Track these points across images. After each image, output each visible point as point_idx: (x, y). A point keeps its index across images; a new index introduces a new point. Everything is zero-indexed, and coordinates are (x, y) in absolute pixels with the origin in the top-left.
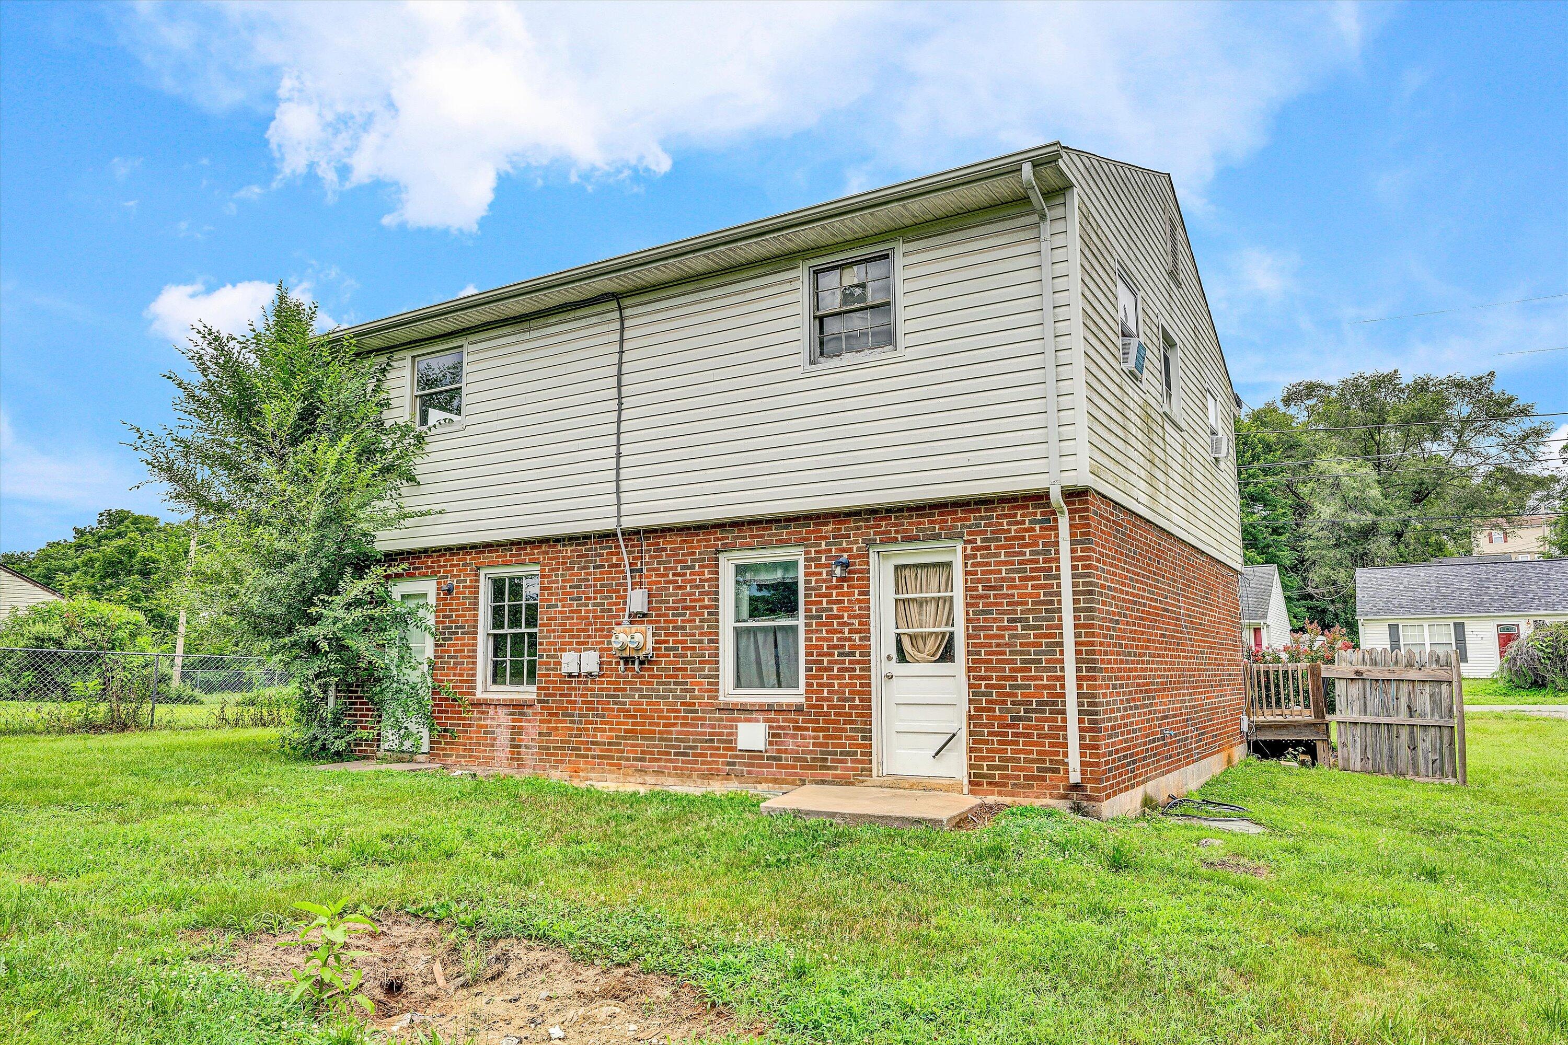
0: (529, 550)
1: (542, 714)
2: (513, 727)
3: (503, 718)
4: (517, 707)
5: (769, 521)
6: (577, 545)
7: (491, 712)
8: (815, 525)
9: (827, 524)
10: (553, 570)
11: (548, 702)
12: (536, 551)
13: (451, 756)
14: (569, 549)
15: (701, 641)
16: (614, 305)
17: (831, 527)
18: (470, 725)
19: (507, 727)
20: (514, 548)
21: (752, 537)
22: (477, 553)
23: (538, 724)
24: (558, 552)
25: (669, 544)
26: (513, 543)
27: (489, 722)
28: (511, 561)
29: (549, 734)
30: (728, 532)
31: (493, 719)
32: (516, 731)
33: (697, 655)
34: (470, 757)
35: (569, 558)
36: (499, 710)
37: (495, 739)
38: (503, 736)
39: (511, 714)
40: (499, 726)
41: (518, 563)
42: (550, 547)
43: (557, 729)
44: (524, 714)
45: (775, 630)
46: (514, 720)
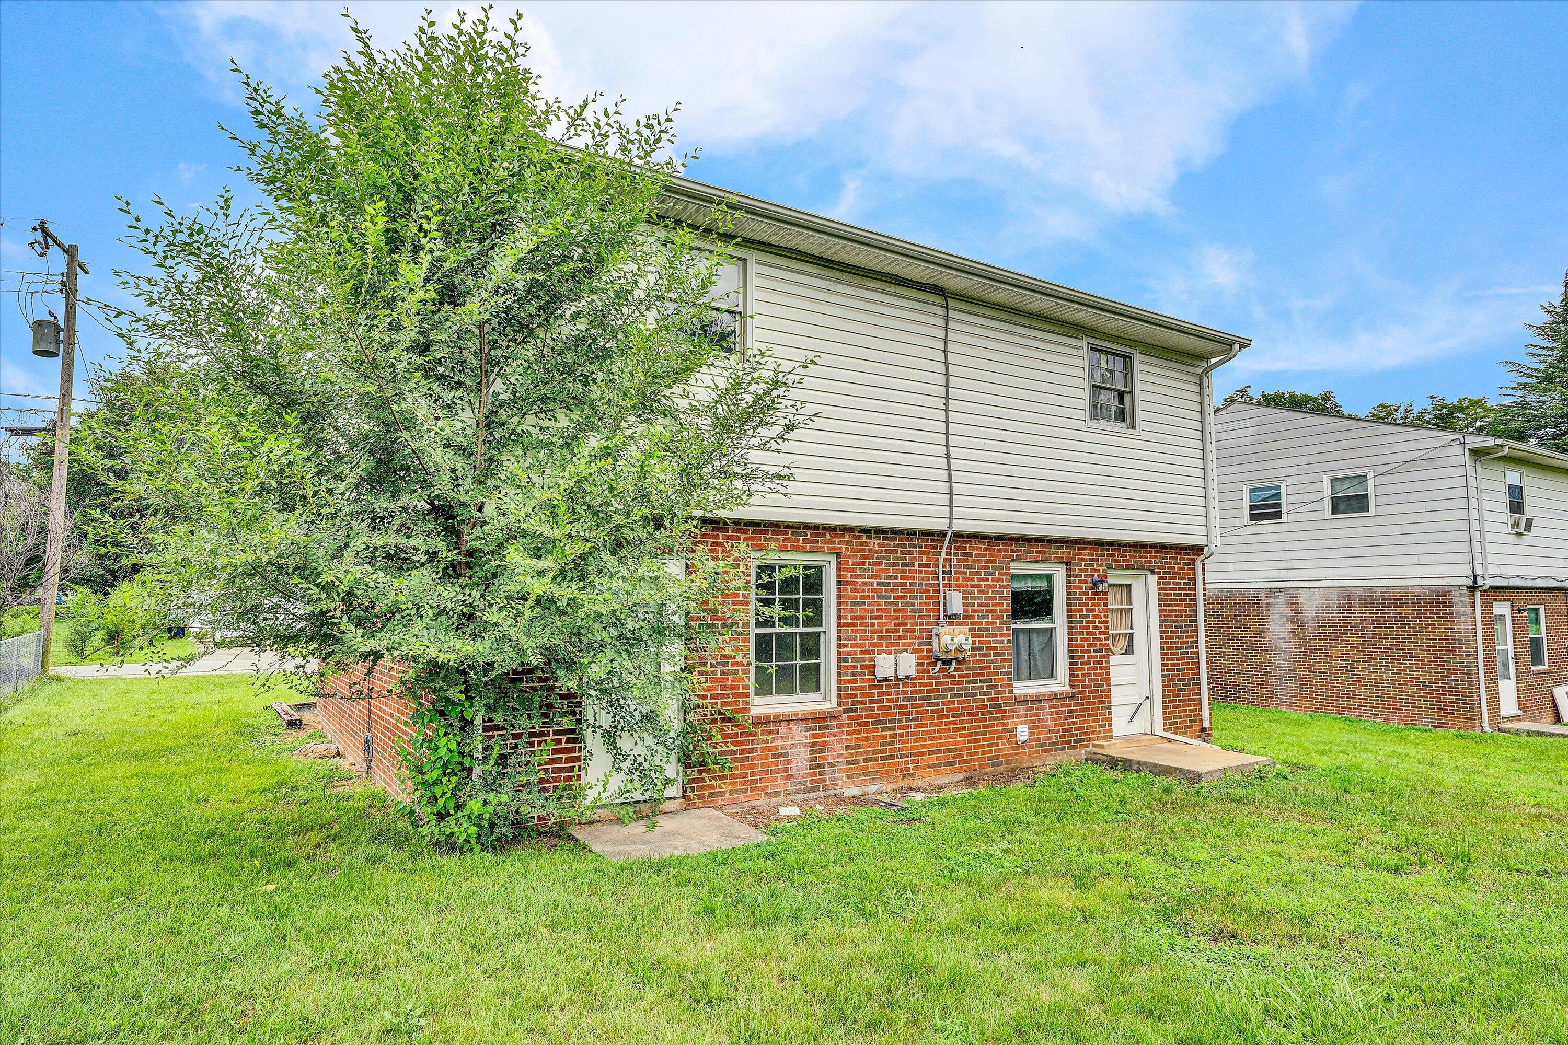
0: (828, 537)
1: (849, 725)
2: (814, 744)
3: (800, 735)
4: (818, 721)
5: (1049, 541)
6: (884, 539)
7: (783, 730)
8: (1079, 549)
9: (1085, 549)
10: (857, 563)
11: (856, 710)
12: (837, 540)
13: (722, 794)
14: (877, 542)
15: (1002, 642)
16: (940, 300)
17: (1087, 552)
18: (751, 751)
19: (806, 745)
20: (809, 533)
21: (1038, 552)
22: (754, 532)
23: (845, 737)
24: (862, 544)
25: (976, 550)
26: (807, 527)
27: (779, 743)
28: (805, 548)
29: (859, 747)
30: (1021, 545)
31: (786, 737)
32: (817, 749)
33: (999, 655)
34: (752, 790)
35: (876, 552)
36: (793, 726)
37: (789, 762)
38: (800, 759)
39: (810, 729)
40: (793, 746)
41: (812, 551)
42: (854, 536)
43: (868, 739)
44: (827, 728)
45: (1030, 632)
46: (814, 736)
